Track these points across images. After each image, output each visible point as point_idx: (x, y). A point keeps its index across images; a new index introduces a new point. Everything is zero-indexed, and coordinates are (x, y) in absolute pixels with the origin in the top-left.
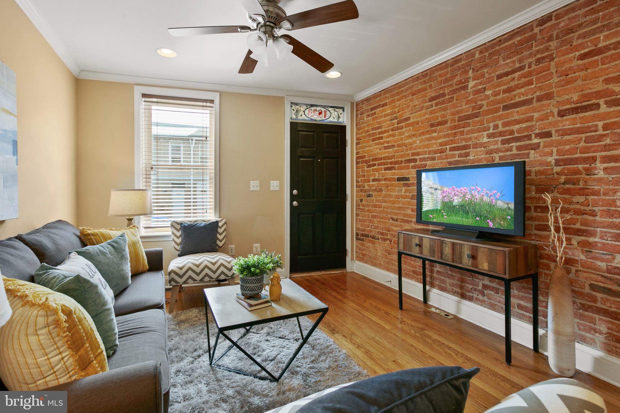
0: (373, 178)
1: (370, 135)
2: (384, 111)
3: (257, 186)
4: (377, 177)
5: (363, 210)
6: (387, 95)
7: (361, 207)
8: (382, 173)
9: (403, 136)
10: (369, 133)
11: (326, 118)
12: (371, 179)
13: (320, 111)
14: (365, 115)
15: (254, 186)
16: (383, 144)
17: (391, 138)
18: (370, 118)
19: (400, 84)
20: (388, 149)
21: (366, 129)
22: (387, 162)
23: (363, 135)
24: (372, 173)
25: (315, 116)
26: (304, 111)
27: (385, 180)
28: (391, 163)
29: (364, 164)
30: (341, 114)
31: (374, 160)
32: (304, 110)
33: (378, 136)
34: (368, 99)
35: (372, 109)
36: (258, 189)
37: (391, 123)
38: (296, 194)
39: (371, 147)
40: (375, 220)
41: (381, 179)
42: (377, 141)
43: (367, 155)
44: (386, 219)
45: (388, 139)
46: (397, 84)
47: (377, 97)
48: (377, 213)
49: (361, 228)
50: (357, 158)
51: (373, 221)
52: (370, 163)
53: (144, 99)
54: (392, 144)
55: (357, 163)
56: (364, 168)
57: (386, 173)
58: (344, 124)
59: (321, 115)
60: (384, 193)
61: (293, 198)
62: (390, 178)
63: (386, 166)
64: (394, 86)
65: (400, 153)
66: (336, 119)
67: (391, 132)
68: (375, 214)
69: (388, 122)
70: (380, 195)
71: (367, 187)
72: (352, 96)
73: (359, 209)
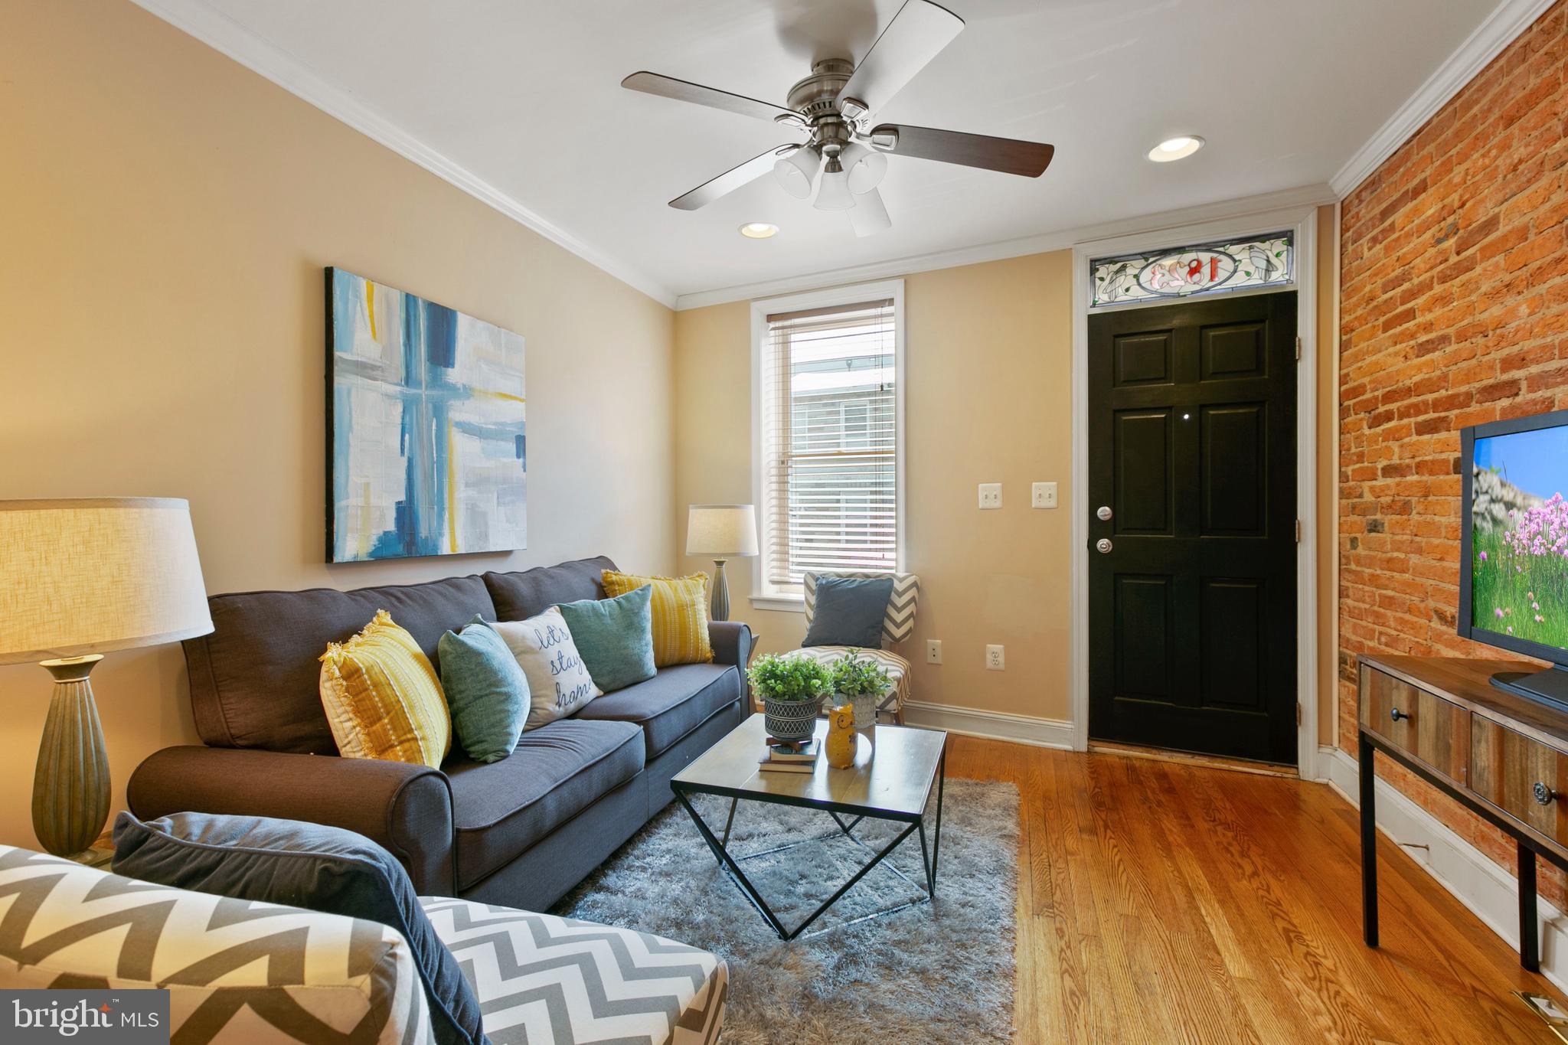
0: (1384, 463)
1: (1379, 310)
2: (1416, 211)
3: (996, 497)
4: (1396, 461)
5: (1358, 577)
6: (1425, 152)
7: (1353, 567)
8: (1410, 445)
9: (1473, 298)
10: (1375, 303)
11: (1217, 280)
12: (1380, 466)
13: (1194, 264)
14: (1364, 241)
15: (986, 497)
16: (1413, 336)
17: (1438, 312)
18: (1378, 247)
19: (1465, 96)
20: (1428, 351)
21: (1368, 288)
22: (1425, 403)
23: (1359, 312)
24: (1382, 445)
25: (1176, 283)
26: (1136, 277)
27: (1420, 468)
28: (1436, 405)
29: (1362, 415)
30: (1278, 255)
31: (1388, 398)
32: (1136, 272)
33: (1401, 309)
34: (1373, 183)
35: (1385, 214)
36: (998, 504)
37: (1440, 253)
38: (1108, 518)
39: (1380, 351)
40: (1389, 613)
41: (1408, 466)
42: (1399, 329)
43: (1370, 382)
44: (1419, 613)
45: (1429, 317)
46: (1459, 95)
47: (1399, 167)
48: (1394, 589)
49: (1354, 638)
50: (1342, 397)
51: (1384, 616)
52: (1377, 411)
53: (772, 325)
54: (1440, 333)
55: (1344, 412)
56: (1361, 428)
57: (1422, 442)
58: (1290, 289)
59: (1196, 277)
60: (1415, 517)
61: (1097, 529)
62: (1433, 462)
63: (1421, 418)
64: (1450, 109)
65: (1464, 365)
66: (1256, 276)
67: (1438, 289)
68: (1390, 593)
69: (1432, 251)
70: (1403, 526)
71: (1368, 497)
72: (1324, 185)
73: (1350, 571)
